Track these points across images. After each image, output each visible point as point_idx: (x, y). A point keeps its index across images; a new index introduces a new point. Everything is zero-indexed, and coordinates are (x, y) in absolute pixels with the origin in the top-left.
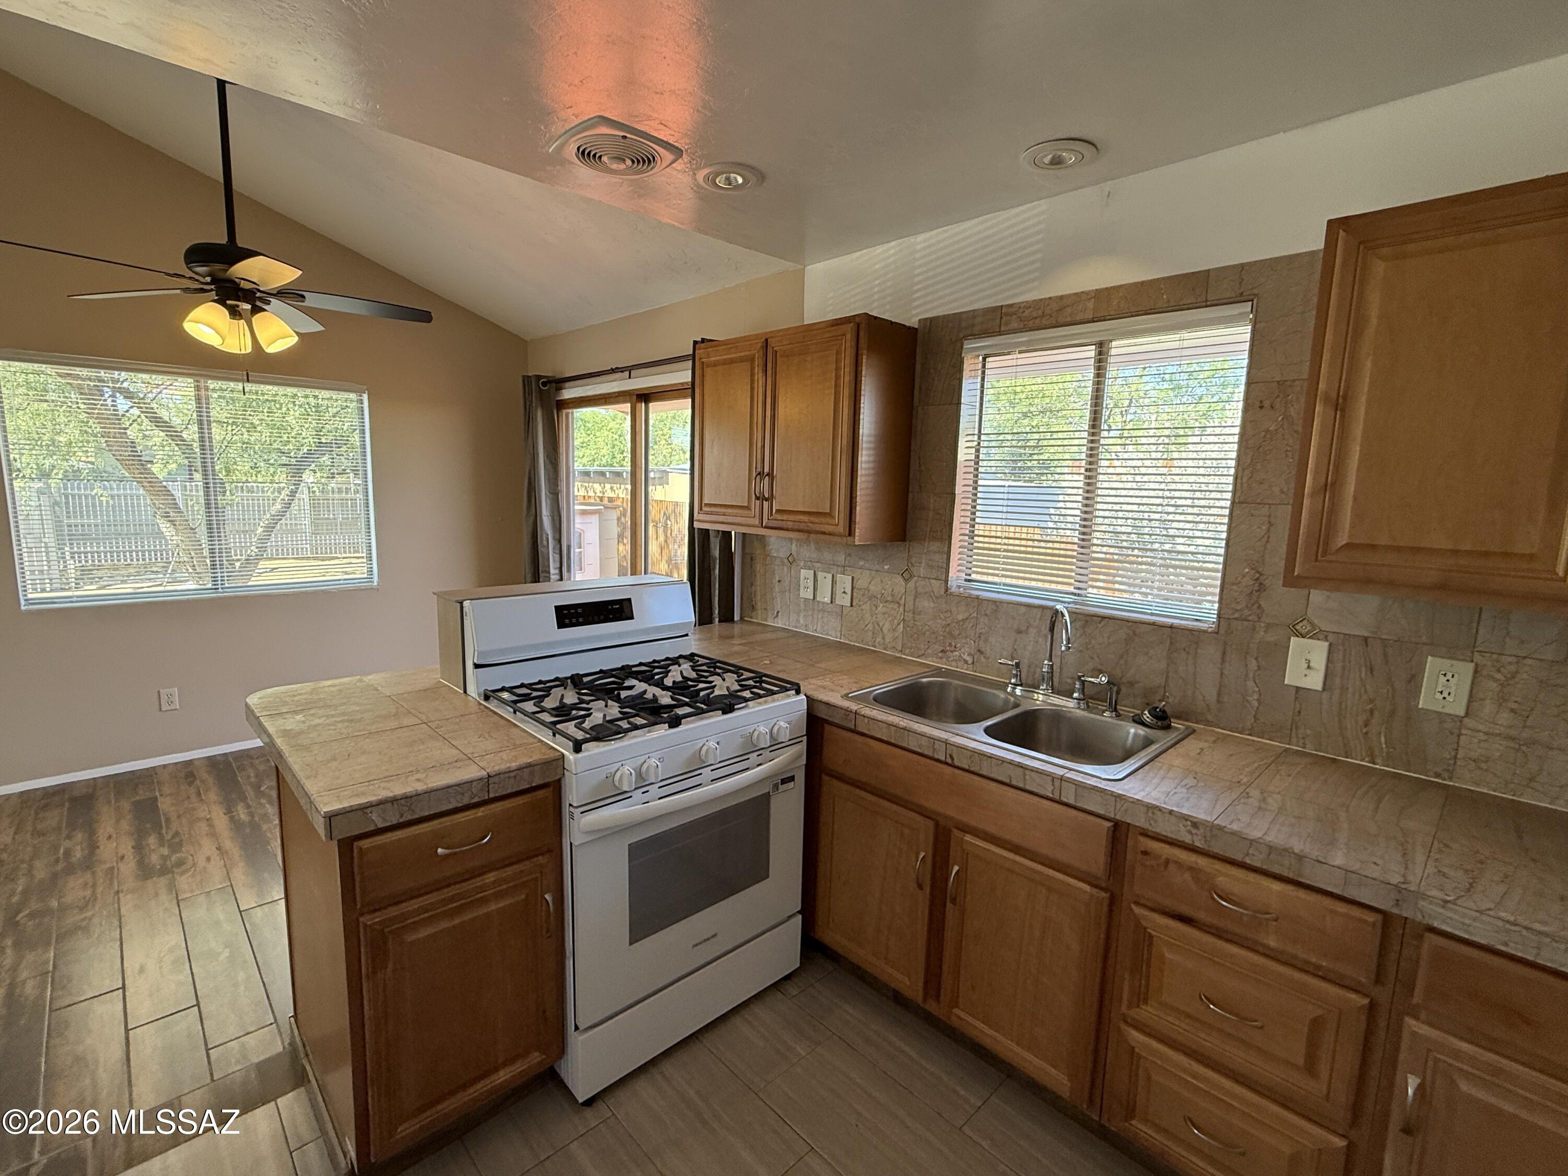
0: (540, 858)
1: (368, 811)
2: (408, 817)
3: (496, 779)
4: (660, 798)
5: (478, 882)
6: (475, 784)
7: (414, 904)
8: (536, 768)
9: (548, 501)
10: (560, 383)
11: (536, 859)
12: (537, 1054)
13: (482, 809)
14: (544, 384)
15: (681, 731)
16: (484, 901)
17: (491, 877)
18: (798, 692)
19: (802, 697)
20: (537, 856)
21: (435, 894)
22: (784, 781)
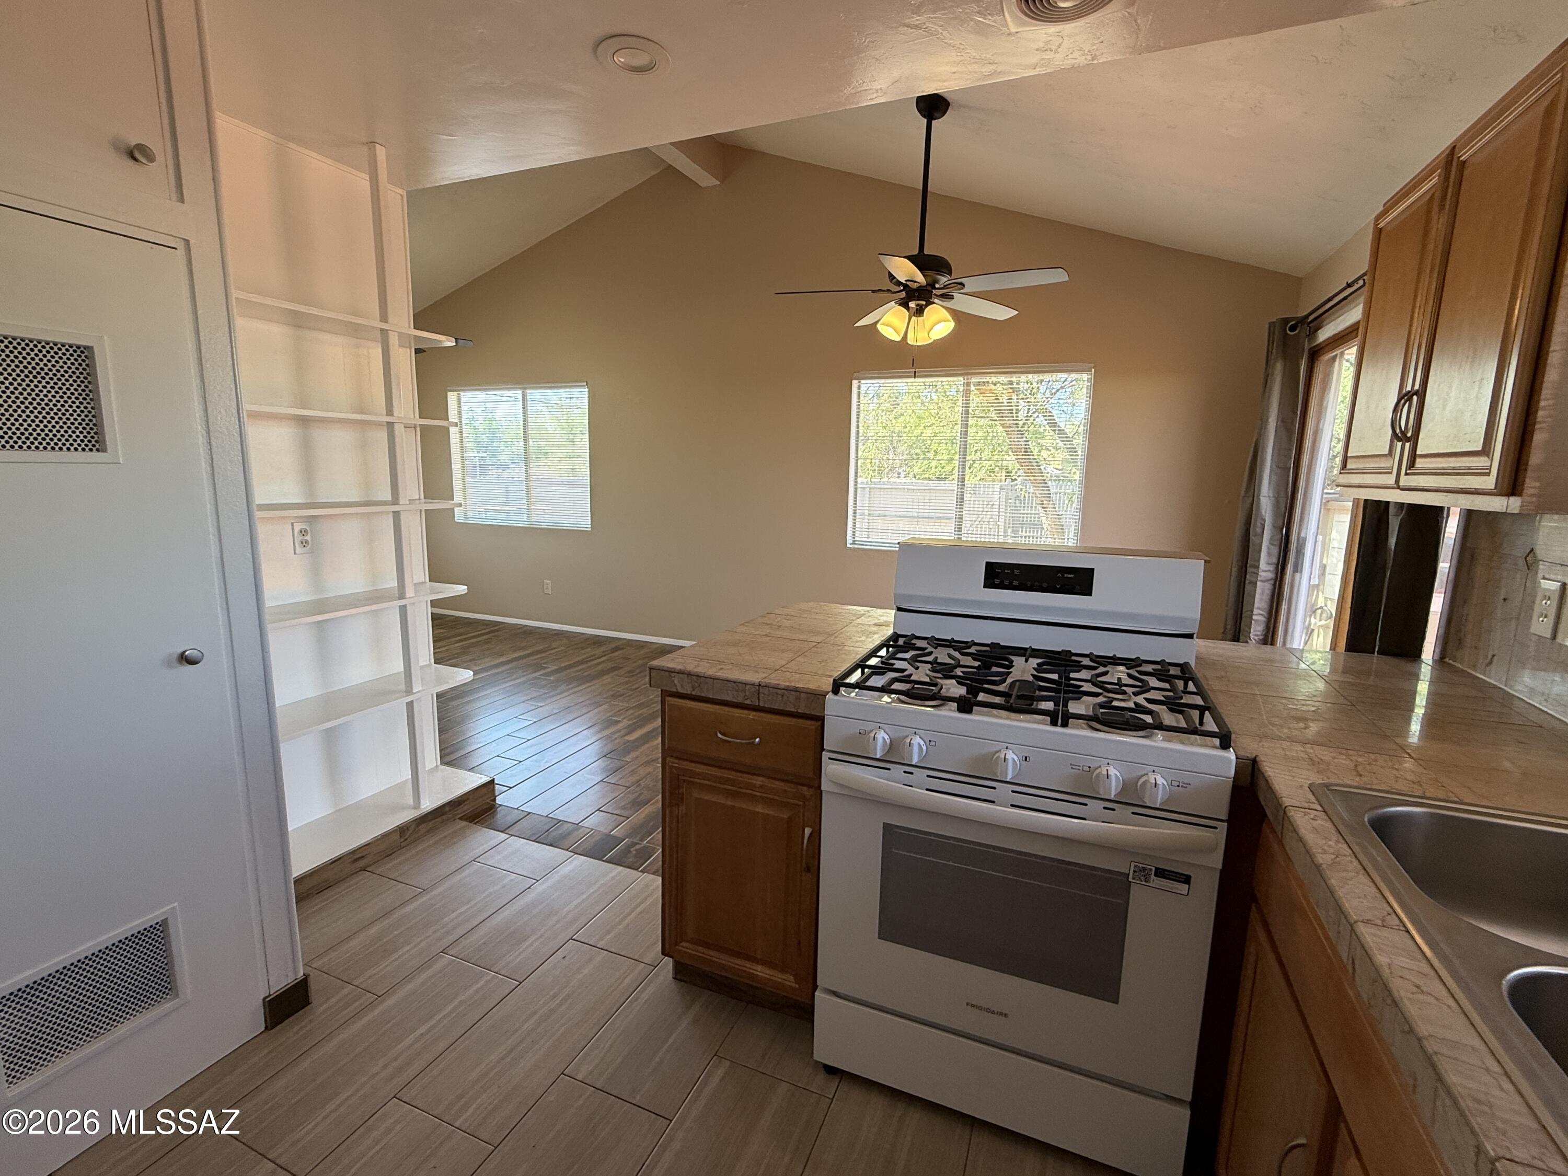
0: (805, 788)
1: (673, 675)
2: (696, 692)
3: (766, 691)
4: (927, 790)
5: (745, 778)
6: (748, 687)
7: (700, 769)
8: (802, 694)
9: (1274, 478)
10: (1313, 323)
11: (800, 787)
12: (792, 978)
13: (754, 713)
14: (1293, 328)
15: (970, 720)
16: (753, 798)
17: (758, 781)
18: (1225, 744)
19: (1231, 755)
20: (803, 785)
21: (716, 769)
22: (1161, 873)
